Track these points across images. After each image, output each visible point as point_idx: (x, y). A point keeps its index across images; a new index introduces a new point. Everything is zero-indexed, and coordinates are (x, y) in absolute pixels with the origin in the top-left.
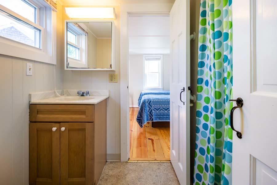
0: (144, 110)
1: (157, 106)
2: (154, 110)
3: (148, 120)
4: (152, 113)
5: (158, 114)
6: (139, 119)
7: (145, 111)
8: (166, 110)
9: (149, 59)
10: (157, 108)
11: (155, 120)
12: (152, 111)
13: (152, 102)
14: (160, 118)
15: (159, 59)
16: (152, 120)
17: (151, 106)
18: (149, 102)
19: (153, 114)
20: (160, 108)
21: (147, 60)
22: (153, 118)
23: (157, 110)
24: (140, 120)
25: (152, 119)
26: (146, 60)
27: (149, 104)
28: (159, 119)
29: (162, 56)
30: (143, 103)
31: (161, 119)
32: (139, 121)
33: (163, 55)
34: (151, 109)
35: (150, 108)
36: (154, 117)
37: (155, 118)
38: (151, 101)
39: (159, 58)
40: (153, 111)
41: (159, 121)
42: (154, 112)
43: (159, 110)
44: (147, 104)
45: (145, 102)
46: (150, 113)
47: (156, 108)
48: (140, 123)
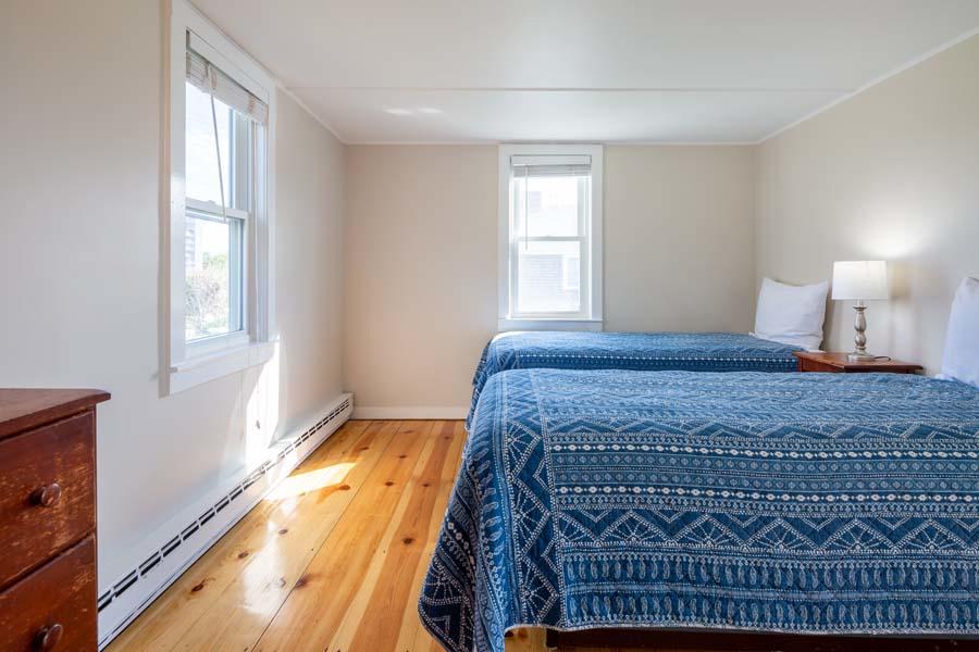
0: (488, 532)
1: (600, 498)
2: (570, 531)
3: (513, 614)
4: (552, 554)
5: (599, 565)
6: (447, 601)
7: (492, 545)
8: (671, 531)
9: (531, 170)
10: (596, 513)
11: (579, 613)
12: (546, 534)
13: (547, 458)
14: (621, 604)
15: (583, 168)
16: (554, 616)
17: (544, 498)
18: (524, 458)
19: (558, 568)
20: (614, 515)
21: (520, 172)
22: (558, 603)
23: (597, 529)
24: (454, 611)
25: (548, 605)
26: (516, 176)
27: (526, 476)
28: (614, 610)
29: (597, 152)
30: (475, 465)
31: (628, 611)
32: (447, 619)
33: (605, 145)
34: (541, 524)
35: (536, 515)
36: (565, 593)
37: (578, 597)
38: (538, 453)
39: (586, 161)
40: (560, 539)
41: (611, 622)
42: (565, 551)
43: (609, 531)
44: (506, 479)
45: (490, 456)
46: (534, 553)
47: (583, 508)
48: (454, 634)
